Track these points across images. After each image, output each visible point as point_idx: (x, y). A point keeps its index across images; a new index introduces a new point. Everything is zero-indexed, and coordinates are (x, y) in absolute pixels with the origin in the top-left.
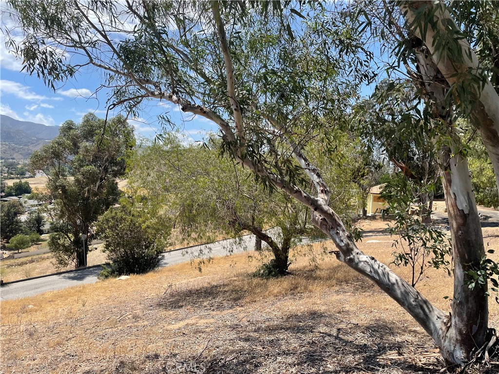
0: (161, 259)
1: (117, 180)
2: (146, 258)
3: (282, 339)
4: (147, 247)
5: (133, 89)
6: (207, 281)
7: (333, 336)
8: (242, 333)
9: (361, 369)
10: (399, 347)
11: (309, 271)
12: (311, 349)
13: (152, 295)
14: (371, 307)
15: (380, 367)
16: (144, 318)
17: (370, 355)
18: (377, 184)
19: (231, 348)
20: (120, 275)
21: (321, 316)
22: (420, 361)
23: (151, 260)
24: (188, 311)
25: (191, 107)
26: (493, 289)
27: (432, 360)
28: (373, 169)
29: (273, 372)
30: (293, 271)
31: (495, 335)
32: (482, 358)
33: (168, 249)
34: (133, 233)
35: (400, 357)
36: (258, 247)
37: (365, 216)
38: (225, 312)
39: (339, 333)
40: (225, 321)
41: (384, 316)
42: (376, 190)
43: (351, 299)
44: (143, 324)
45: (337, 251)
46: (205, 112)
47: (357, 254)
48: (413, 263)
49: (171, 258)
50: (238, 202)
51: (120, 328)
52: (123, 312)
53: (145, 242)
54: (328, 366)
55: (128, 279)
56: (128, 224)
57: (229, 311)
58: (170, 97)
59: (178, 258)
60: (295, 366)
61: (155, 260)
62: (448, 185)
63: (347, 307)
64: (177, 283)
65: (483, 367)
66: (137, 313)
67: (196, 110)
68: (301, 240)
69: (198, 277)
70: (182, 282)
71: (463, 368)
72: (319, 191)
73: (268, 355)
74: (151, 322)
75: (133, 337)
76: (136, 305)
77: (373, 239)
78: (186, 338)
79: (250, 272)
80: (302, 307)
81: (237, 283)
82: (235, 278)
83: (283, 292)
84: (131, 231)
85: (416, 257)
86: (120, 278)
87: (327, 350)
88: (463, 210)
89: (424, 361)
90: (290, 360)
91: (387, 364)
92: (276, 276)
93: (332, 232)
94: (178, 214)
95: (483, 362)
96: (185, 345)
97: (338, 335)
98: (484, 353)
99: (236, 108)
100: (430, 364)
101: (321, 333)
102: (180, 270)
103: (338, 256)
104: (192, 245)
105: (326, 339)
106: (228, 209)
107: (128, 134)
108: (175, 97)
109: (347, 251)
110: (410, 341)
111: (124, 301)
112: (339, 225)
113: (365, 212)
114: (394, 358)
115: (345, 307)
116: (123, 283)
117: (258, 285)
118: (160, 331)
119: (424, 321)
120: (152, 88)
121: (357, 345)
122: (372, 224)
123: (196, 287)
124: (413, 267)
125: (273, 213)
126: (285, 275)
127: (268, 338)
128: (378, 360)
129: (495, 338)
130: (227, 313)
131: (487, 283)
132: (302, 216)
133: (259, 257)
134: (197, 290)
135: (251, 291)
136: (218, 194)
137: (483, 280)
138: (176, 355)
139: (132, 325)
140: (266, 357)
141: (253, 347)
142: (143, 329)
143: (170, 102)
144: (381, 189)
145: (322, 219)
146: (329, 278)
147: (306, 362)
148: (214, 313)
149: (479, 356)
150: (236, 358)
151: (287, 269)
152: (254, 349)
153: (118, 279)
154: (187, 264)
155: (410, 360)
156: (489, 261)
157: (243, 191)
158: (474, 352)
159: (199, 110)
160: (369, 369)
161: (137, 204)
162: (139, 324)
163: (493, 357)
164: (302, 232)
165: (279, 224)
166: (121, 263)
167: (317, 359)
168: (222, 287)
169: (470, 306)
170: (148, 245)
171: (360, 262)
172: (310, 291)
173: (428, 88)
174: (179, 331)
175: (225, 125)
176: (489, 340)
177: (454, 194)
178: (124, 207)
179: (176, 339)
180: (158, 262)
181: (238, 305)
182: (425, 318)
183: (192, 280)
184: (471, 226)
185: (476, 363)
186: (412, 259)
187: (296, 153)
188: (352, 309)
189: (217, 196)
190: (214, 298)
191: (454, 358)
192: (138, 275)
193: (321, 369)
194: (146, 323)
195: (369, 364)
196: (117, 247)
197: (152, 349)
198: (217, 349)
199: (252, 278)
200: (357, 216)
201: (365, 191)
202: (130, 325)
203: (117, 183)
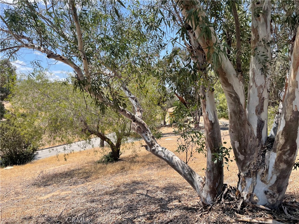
0: (36, 155)
1: (4, 103)
2: (25, 154)
3: (114, 199)
4: (26, 147)
5: (12, 41)
6: (68, 167)
7: (144, 195)
8: (89, 198)
9: (159, 212)
10: (179, 198)
11: (132, 158)
12: (131, 204)
13: (29, 178)
14: (166, 176)
15: (169, 210)
16: (23, 193)
17: (164, 204)
18: (172, 106)
19: (82, 208)
20: (6, 166)
21: (138, 183)
22: (190, 204)
23: (28, 155)
24: (54, 187)
25: (53, 55)
26: (226, 163)
27: (196, 203)
28: (169, 98)
29: (107, 220)
30: (123, 158)
31: (227, 187)
32: (220, 200)
33: (41, 148)
34: (15, 138)
35: (179, 203)
36: (102, 145)
37: (165, 125)
38: (79, 186)
39: (148, 192)
40: (79, 192)
41: (173, 181)
42: (171, 110)
43: (155, 173)
44: (22, 197)
45: (147, 146)
46: (63, 59)
47: (157, 146)
48: (187, 150)
49: (42, 154)
50: (87, 117)
51: (6, 201)
52: (8, 190)
53: (25, 144)
54: (140, 212)
55: (12, 169)
56: (12, 132)
57: (81, 185)
58: (39, 49)
59: (48, 154)
60: (121, 214)
61: (32, 156)
62: (204, 107)
63: (153, 178)
64: (47, 170)
65: (221, 205)
66: (18, 191)
67: (57, 58)
68: (127, 140)
69: (61, 165)
70: (50, 169)
71: (211, 206)
72: (136, 111)
73: (105, 210)
74: (28, 196)
75: (15, 206)
76: (18, 185)
77: (169, 138)
78: (52, 204)
79: (96, 160)
80: (127, 180)
81: (87, 168)
82: (86, 165)
83: (116, 171)
84: (14, 137)
85: (188, 148)
86: (6, 168)
87: (140, 203)
88: (211, 121)
89: (192, 204)
90: (118, 211)
91: (173, 208)
92: (112, 162)
93: (144, 134)
94: (47, 125)
95: (221, 202)
96: (51, 209)
97: (147, 194)
98: (221, 197)
99: (84, 58)
100: (195, 206)
101: (137, 193)
102: (49, 161)
103: (147, 148)
104: (58, 145)
105: (140, 197)
106: (81, 122)
107: (12, 71)
108: (42, 48)
109: (151, 145)
110: (185, 194)
111: (9, 184)
112: (148, 130)
113: (165, 123)
114: (176, 204)
115: (152, 178)
116: (8, 171)
117: (101, 168)
118: (34, 201)
119: (192, 182)
120: (26, 41)
121: (157, 199)
122: (169, 130)
123: (60, 171)
124: (187, 153)
125: (110, 124)
126: (118, 161)
127: (105, 200)
128: (168, 206)
129: (227, 189)
130: (80, 187)
131: (223, 160)
132: (128, 125)
133: (102, 151)
134: (60, 174)
135: (96, 172)
136: (75, 113)
137: (221, 158)
138: (45, 215)
139: (15, 198)
140: (104, 211)
141: (96, 206)
142: (22, 200)
143: (39, 51)
144: (174, 110)
145: (138, 127)
146: (143, 162)
147: (127, 212)
148: (72, 187)
149: (219, 199)
150: (85, 213)
151: (119, 157)
152: (97, 207)
153: (5, 169)
154: (54, 157)
155: (185, 204)
156: (224, 148)
157: (91, 110)
158: (217, 198)
159: (59, 58)
160: (163, 212)
161: (18, 119)
162: (19, 198)
163: (226, 199)
164: (128, 135)
165: (114, 130)
166: (7, 158)
167: (134, 209)
168: (77, 171)
169: (215, 172)
170: (27, 146)
171: (159, 151)
172: (132, 170)
173: (195, 53)
174: (47, 200)
175: (77, 69)
176: (224, 190)
177: (207, 112)
178: (8, 120)
179: (45, 205)
180: (34, 156)
181: (87, 181)
182: (192, 180)
183: (58, 167)
184: (215, 129)
185: (218, 203)
186: (186, 148)
187: (123, 87)
188: (155, 178)
189: (74, 113)
190: (72, 178)
191: (206, 201)
192: (19, 166)
193: (136, 215)
194: (24, 196)
195: (163, 209)
196: (3, 148)
197: (28, 213)
198: (73, 209)
199: (97, 164)
200: (161, 125)
201: (165, 111)
202: (13, 199)
203: (3, 105)
